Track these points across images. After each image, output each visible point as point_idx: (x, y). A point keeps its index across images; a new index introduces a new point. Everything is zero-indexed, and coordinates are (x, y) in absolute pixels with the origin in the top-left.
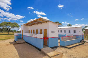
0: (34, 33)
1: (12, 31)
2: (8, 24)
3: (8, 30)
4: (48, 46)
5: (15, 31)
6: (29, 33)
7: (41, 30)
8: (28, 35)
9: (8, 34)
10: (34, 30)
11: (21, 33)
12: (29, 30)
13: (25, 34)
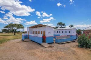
0: (37, 33)
1: (17, 32)
2: (14, 25)
3: (14, 31)
4: (46, 42)
5: (19, 32)
6: (33, 33)
7: (42, 32)
8: (32, 35)
9: (14, 34)
10: (37, 32)
11: (27, 34)
12: (33, 32)
13: (30, 34)
